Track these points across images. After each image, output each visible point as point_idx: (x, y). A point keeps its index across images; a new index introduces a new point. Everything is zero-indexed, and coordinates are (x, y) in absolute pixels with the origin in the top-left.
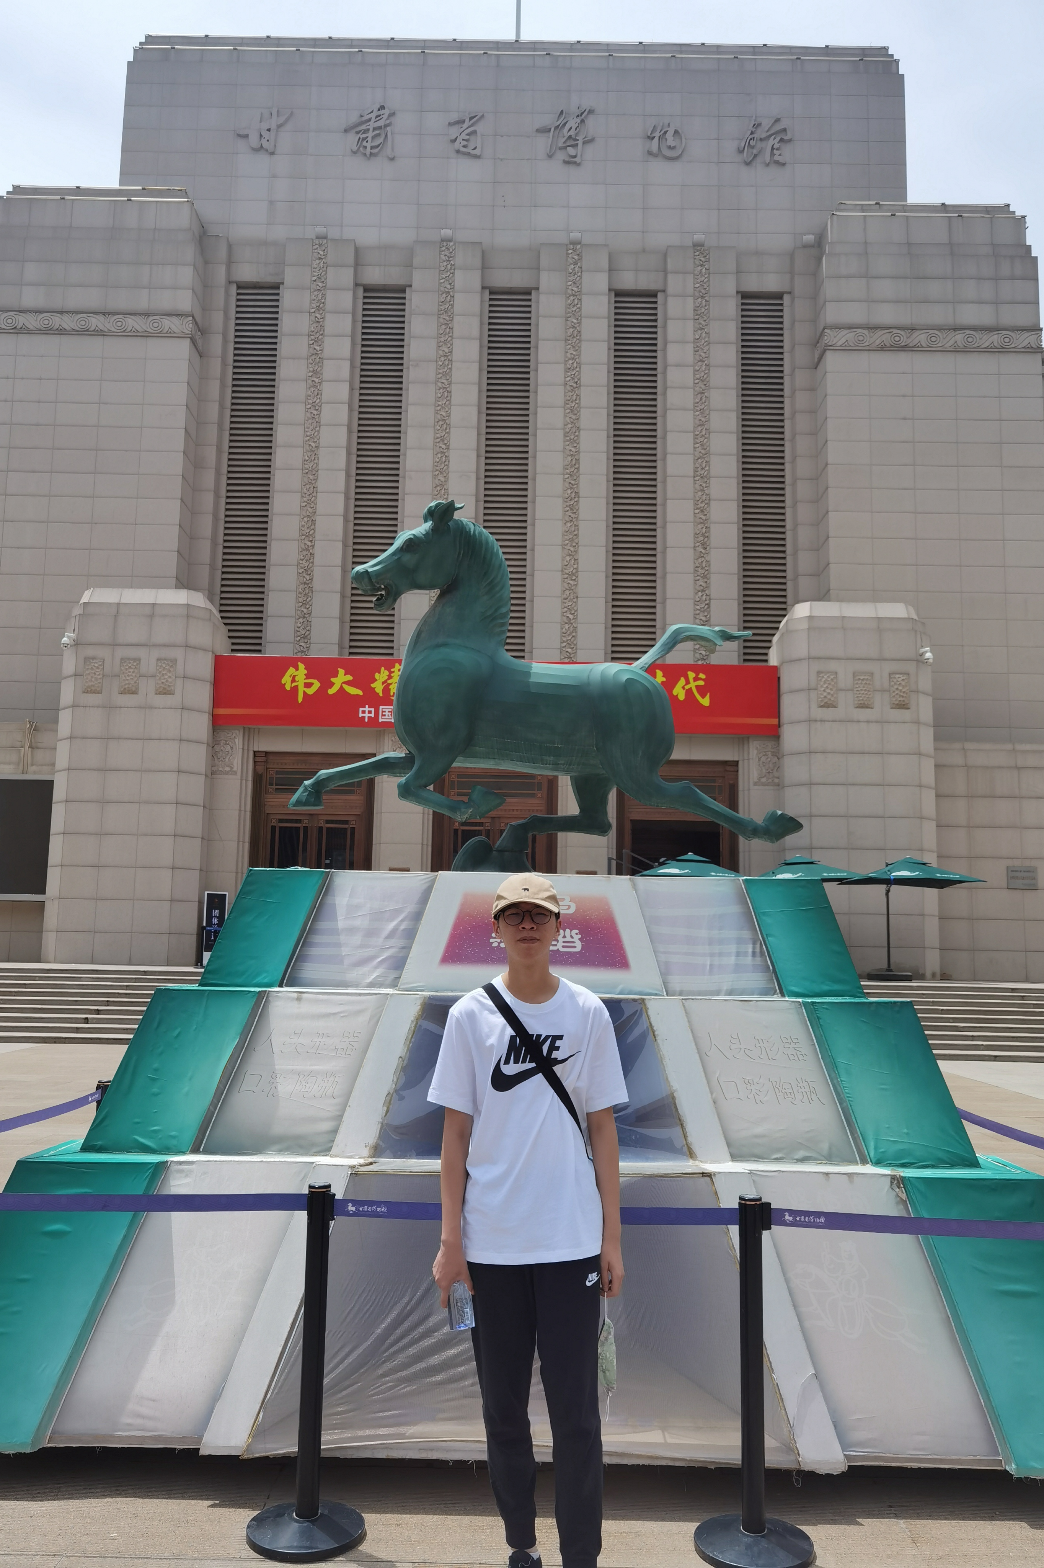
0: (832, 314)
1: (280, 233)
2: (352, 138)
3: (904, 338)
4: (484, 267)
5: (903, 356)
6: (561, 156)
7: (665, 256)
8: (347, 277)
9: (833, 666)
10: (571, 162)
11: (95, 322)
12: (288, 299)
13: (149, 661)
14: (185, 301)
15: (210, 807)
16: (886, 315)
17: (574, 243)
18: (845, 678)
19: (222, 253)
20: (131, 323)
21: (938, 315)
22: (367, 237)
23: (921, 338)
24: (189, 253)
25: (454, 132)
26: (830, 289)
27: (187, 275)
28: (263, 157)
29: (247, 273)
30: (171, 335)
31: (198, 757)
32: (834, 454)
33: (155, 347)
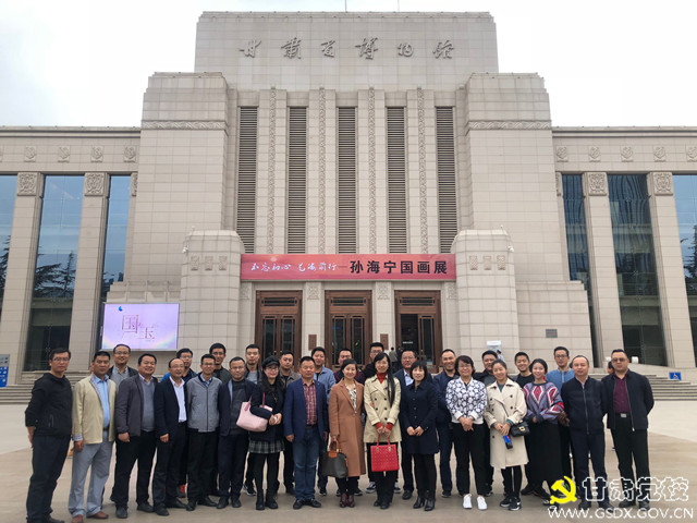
0: (471, 116)
1: (257, 88)
2: (284, 51)
3: (500, 125)
4: (336, 99)
5: (499, 131)
6: (365, 56)
7: (406, 93)
8: (284, 104)
9: (476, 254)
10: (369, 58)
11: (187, 125)
12: (261, 113)
13: (216, 258)
14: (222, 116)
15: (240, 313)
16: (492, 116)
17: (372, 89)
18: (480, 259)
19: (235, 96)
20: (201, 124)
21: (511, 116)
22: (290, 89)
23: (506, 125)
24: (224, 97)
25: (324, 47)
26: (471, 106)
27: (223, 106)
28: (250, 58)
29: (245, 103)
30: (217, 129)
31: (235, 294)
32: (474, 169)
33: (211, 134)
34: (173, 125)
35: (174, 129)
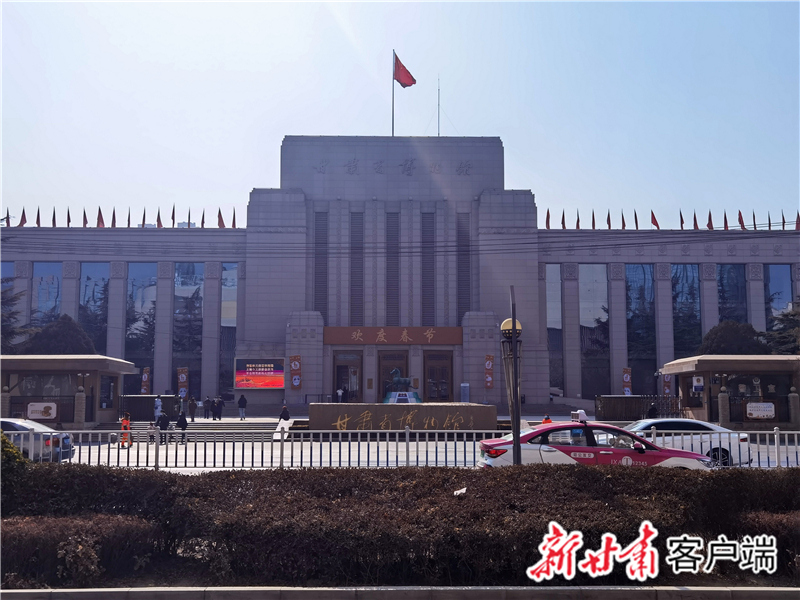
0: (481, 223)
1: (327, 197)
2: (347, 169)
3: (501, 231)
6: (406, 173)
7: (436, 203)
8: (347, 211)
9: (475, 328)
10: (409, 175)
12: (331, 216)
13: (308, 330)
14: (304, 223)
15: (324, 365)
16: (496, 224)
17: (410, 200)
18: (477, 331)
19: (312, 205)
20: (289, 229)
21: (510, 224)
22: (352, 198)
23: (505, 230)
24: (304, 208)
25: (376, 166)
26: (481, 215)
27: (304, 214)
28: (321, 174)
29: (318, 209)
30: (301, 232)
31: (321, 353)
34: (269, 229)
35: (271, 232)
